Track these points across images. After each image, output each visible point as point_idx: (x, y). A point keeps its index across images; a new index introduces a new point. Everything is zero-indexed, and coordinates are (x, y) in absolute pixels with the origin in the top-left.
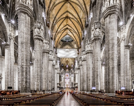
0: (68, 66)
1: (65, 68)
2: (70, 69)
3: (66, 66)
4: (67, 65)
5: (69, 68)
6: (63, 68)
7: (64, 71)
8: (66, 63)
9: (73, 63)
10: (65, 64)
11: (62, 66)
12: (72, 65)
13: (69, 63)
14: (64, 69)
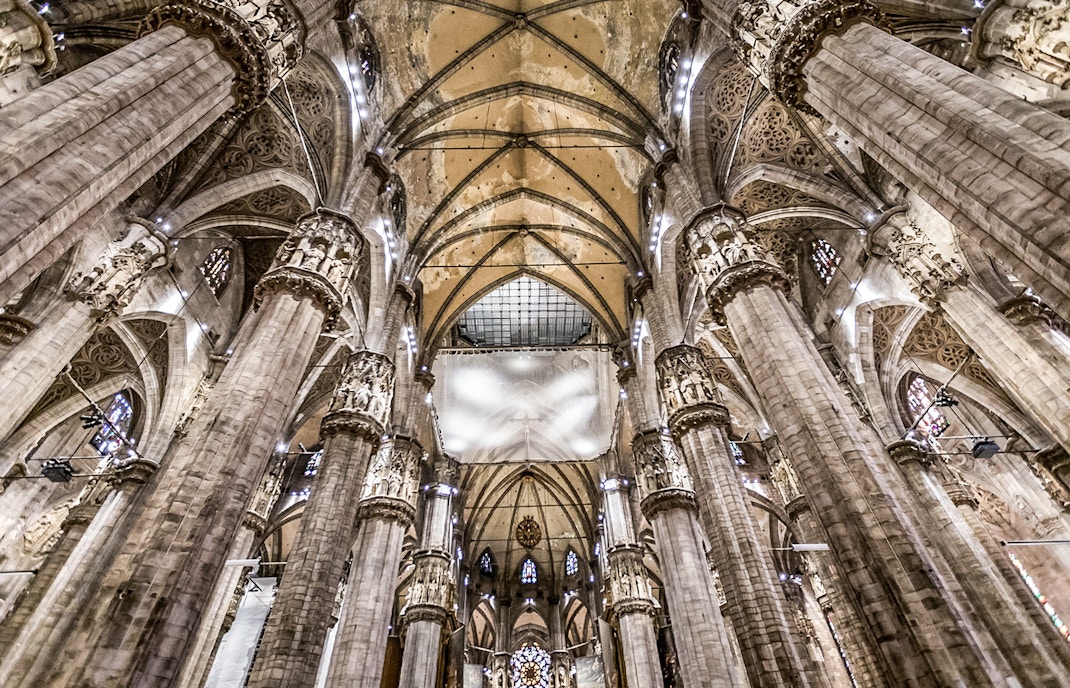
0: (538, 568)
1: (508, 585)
2: (554, 600)
3: (519, 571)
4: (528, 556)
5: (549, 591)
6: (486, 586)
7: (498, 619)
8: (516, 545)
9: (575, 543)
10: (509, 552)
11: (483, 572)
12: (572, 561)
13: (542, 544)
14: (504, 602)
